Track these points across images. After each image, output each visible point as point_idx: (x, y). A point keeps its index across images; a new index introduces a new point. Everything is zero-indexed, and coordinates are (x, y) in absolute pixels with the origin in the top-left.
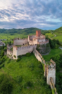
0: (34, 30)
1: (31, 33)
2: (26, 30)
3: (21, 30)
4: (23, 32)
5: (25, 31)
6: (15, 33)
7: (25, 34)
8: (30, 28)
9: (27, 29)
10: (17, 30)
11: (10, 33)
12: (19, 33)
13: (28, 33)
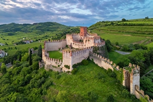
0: (54, 26)
1: (48, 31)
2: (37, 25)
3: (28, 26)
4: (33, 29)
5: (37, 27)
6: (17, 31)
7: (37, 33)
8: (45, 23)
9: (40, 24)
10: (20, 27)
11: (6, 31)
12: (26, 31)
13: (43, 31)
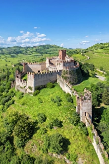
0: (52, 49)
1: (47, 53)
3: (29, 49)
4: (32, 52)
5: (36, 50)
6: (19, 53)
9: (39, 46)
10: (22, 49)
11: (10, 53)
12: (26, 54)
13: (42, 54)
